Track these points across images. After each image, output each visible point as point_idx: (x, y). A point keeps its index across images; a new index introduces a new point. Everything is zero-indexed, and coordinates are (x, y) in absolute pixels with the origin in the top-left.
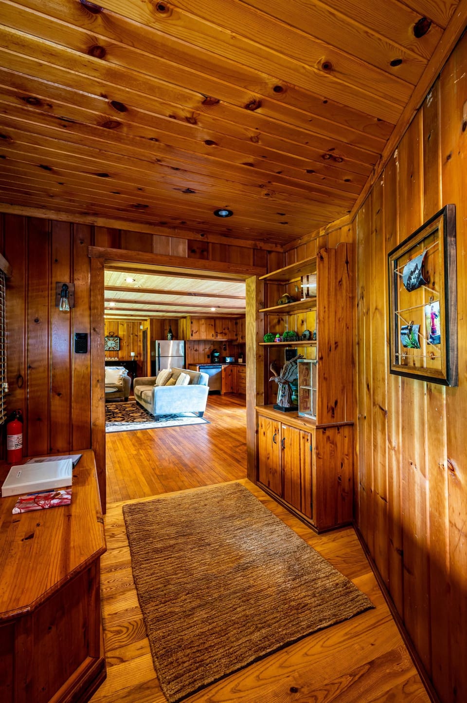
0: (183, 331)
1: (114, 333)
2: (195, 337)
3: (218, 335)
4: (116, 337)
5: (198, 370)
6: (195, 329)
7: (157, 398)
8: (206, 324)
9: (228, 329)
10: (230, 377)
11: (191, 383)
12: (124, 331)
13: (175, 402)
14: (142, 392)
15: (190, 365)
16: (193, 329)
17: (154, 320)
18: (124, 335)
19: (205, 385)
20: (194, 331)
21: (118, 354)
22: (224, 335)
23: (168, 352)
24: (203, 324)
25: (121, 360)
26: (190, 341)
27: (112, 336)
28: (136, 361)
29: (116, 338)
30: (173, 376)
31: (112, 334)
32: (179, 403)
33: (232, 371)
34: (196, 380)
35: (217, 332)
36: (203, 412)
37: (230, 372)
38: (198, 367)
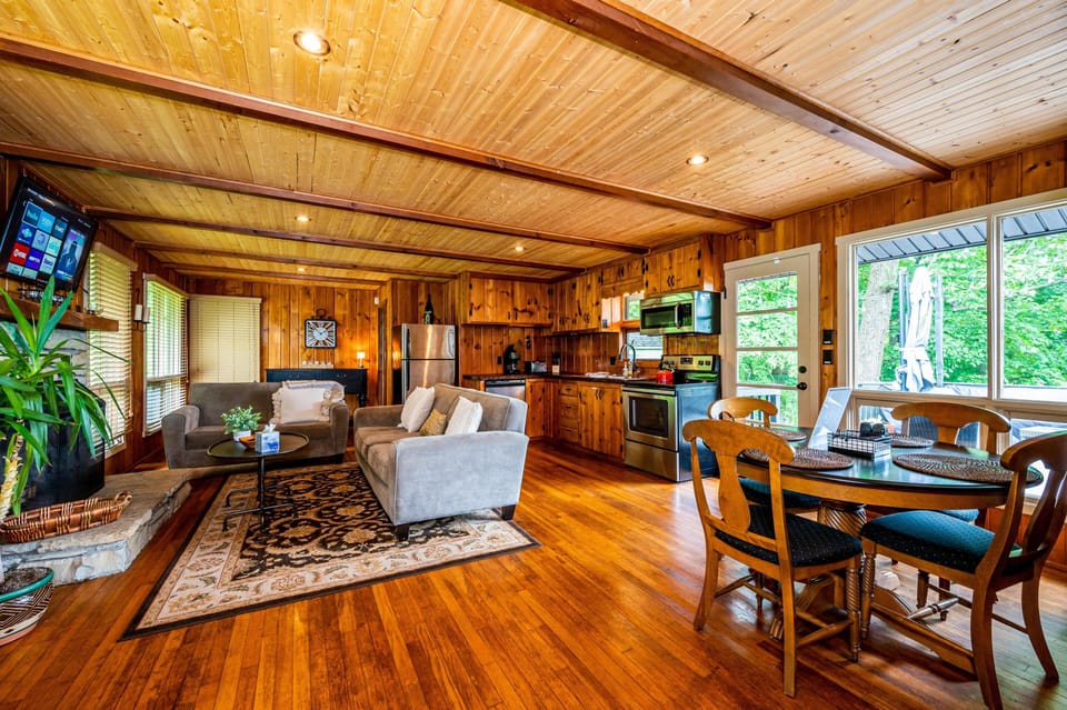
0: (453, 307)
1: (325, 310)
2: (475, 318)
3: (519, 314)
4: (330, 319)
5: (482, 387)
6: (475, 300)
7: (402, 474)
8: (497, 290)
9: (536, 303)
10: (540, 404)
11: (485, 425)
12: (345, 309)
13: (448, 483)
14: (368, 446)
15: (467, 377)
16: (473, 300)
17: (399, 282)
18: (344, 316)
19: (519, 431)
20: (476, 305)
21: (333, 355)
22: (528, 314)
23: (424, 349)
24: (491, 291)
25: (338, 367)
26: (467, 326)
27: (321, 318)
28: (366, 370)
29: (330, 323)
30: (439, 404)
31: (322, 313)
32: (458, 484)
33: (543, 391)
34: (498, 417)
35: (516, 309)
36: (514, 506)
37: (540, 394)
38: (482, 382)
